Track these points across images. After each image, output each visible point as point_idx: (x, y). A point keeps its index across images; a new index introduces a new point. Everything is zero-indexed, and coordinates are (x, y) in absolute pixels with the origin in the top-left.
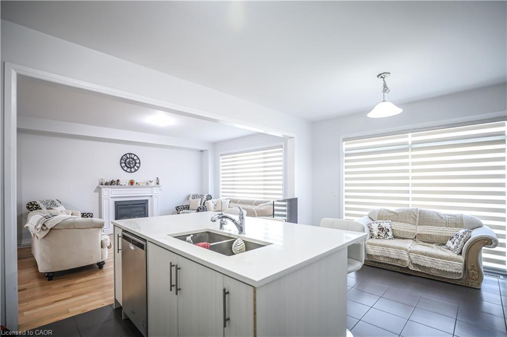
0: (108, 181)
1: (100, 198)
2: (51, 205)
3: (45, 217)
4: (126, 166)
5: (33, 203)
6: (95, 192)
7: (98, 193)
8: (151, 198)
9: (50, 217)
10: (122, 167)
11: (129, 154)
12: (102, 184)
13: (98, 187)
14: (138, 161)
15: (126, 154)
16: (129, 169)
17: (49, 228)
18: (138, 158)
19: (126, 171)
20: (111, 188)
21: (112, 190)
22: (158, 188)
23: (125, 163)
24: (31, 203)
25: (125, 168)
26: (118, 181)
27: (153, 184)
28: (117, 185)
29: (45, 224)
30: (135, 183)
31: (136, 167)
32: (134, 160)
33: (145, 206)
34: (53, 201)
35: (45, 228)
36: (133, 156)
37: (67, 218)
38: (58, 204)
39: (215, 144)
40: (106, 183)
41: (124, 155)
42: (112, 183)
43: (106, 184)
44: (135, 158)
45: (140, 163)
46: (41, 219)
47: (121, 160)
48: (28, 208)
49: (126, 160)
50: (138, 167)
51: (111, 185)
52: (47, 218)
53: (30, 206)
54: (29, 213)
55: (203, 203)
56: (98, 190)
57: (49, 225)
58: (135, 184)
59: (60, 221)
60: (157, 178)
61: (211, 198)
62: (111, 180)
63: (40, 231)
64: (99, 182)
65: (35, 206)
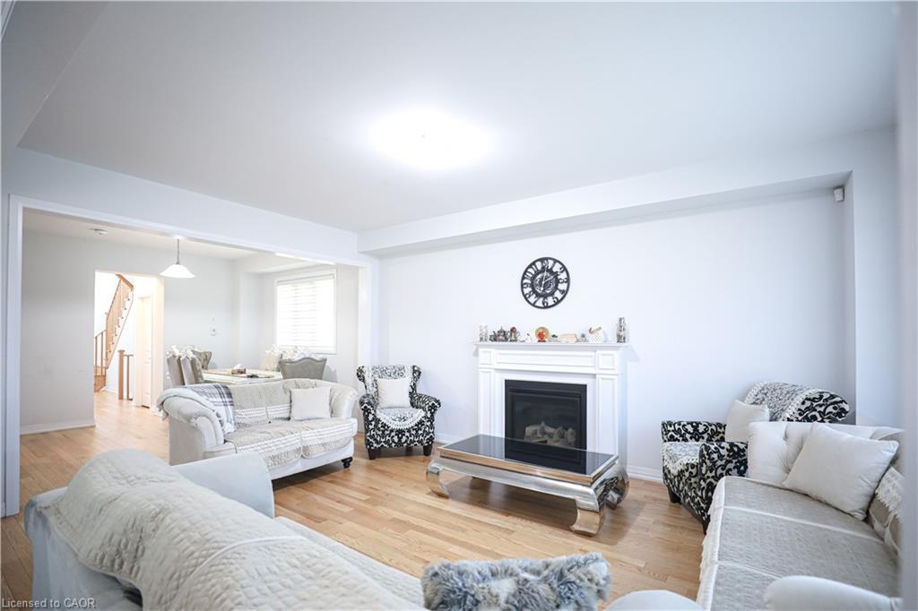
4: (534, 291)
8: (594, 380)
10: (524, 296)
11: (543, 260)
12: (484, 339)
14: (563, 276)
15: (535, 262)
16: (541, 299)
18: (563, 266)
19: (533, 305)
20: (497, 348)
21: (499, 352)
23: (532, 285)
25: (533, 299)
26: (513, 330)
27: (601, 339)
28: (511, 340)
30: (551, 334)
31: (557, 293)
32: (554, 273)
33: (579, 402)
36: (551, 263)
40: (490, 337)
41: (529, 266)
42: (499, 336)
44: (557, 268)
45: (568, 282)
47: (524, 278)
49: (534, 278)
50: (564, 292)
58: (549, 337)
60: (621, 321)
62: (498, 329)
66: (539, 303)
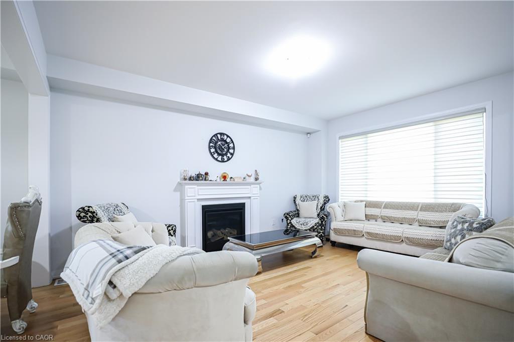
0: (193, 176)
1: (182, 200)
2: (116, 212)
3: (113, 255)
4: (216, 151)
5: (86, 209)
6: (175, 190)
7: (178, 193)
8: (249, 200)
9: (127, 258)
10: (211, 153)
11: (221, 134)
12: (185, 179)
13: (179, 184)
14: (231, 145)
15: (216, 134)
16: (220, 157)
17: (128, 293)
18: (232, 140)
19: (216, 159)
20: (198, 185)
21: (199, 187)
22: (258, 186)
23: (215, 148)
24: (83, 208)
25: (216, 156)
26: (207, 174)
27: (252, 179)
28: (205, 180)
29: (115, 281)
30: (230, 177)
31: (229, 155)
32: (227, 143)
33: (241, 212)
34: (117, 206)
35: (113, 294)
36: (225, 137)
37: (174, 256)
38: (124, 209)
39: (329, 122)
40: (190, 177)
41: (214, 136)
42: (198, 177)
43: (190, 179)
44: (228, 140)
45: (234, 148)
46: (103, 262)
47: (210, 142)
48: (79, 217)
49: (216, 143)
50: (232, 154)
51: (197, 180)
52: (120, 261)
53: (82, 215)
54: (79, 227)
55: (319, 207)
56: (179, 188)
57: (128, 285)
58: (229, 179)
59: (158, 268)
60: (256, 171)
61: (329, 200)
62: (197, 173)
63: (101, 304)
64: (181, 175)
65: (90, 214)
66: (220, 158)
